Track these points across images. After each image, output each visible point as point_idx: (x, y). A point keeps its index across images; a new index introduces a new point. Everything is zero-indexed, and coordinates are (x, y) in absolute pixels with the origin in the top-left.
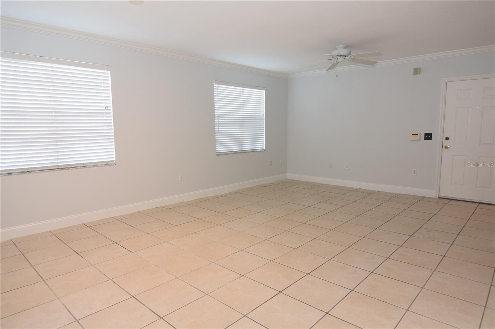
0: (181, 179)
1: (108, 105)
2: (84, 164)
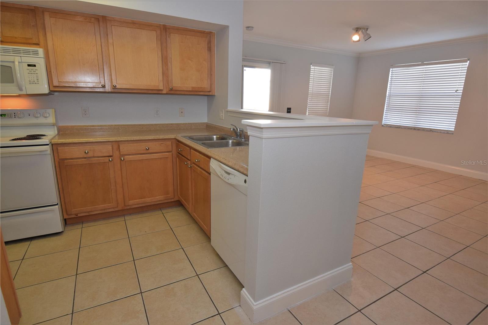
1: (459, 89)
2: (431, 129)
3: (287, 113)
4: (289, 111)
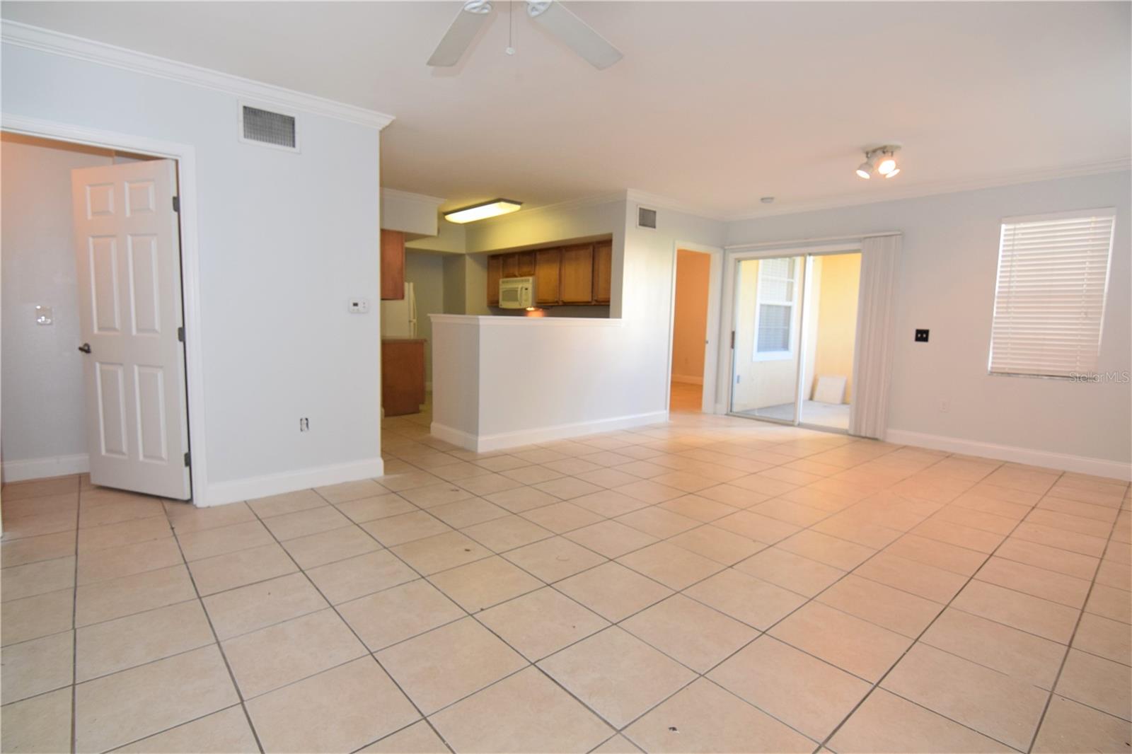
3: (915, 340)
4: (922, 336)
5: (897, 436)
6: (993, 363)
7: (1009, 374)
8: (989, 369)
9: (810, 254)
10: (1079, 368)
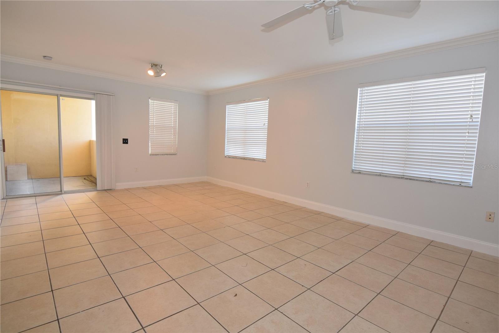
0: (308, 186)
1: (265, 123)
2: (253, 158)
3: (123, 143)
4: (125, 141)
5: (120, 186)
6: (151, 151)
7: (156, 155)
8: (150, 153)
9: (61, 95)
10: (172, 152)
